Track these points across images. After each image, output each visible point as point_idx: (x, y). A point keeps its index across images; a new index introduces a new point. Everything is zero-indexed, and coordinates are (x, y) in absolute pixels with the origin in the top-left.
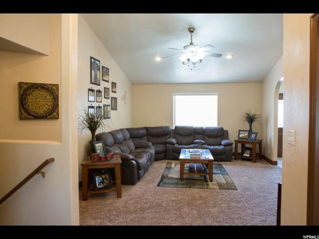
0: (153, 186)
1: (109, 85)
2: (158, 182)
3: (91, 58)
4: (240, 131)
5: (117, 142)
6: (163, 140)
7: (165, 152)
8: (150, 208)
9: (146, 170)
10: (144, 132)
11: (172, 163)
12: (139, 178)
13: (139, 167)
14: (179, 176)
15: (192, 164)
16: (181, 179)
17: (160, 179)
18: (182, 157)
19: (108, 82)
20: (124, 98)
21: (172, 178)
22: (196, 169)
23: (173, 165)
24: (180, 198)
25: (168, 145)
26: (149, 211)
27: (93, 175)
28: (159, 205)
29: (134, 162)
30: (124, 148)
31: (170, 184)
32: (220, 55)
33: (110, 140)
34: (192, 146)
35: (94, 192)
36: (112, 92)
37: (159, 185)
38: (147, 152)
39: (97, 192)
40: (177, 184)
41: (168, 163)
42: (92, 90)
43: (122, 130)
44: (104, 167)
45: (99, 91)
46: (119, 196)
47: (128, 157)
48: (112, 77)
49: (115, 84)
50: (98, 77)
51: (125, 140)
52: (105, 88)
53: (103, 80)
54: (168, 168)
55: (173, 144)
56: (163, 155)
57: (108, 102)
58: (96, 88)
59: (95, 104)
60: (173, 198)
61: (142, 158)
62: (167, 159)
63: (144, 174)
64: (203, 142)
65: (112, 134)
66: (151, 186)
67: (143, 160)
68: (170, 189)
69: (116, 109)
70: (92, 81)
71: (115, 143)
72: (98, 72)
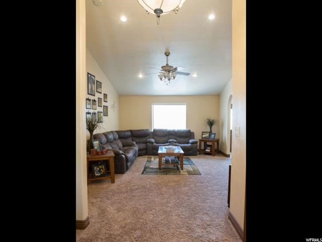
0: (138, 174)
1: (102, 96)
2: (142, 171)
3: (88, 73)
4: (203, 132)
5: (109, 142)
6: (144, 140)
7: (146, 149)
8: (137, 189)
9: (132, 162)
10: (129, 133)
11: (151, 158)
12: (127, 169)
13: (127, 159)
14: (158, 167)
15: (167, 157)
16: (160, 168)
17: (143, 169)
18: (160, 152)
19: (101, 93)
20: (113, 107)
21: (152, 168)
22: (170, 161)
23: (153, 159)
24: (159, 181)
25: (148, 144)
26: (137, 191)
27: (93, 166)
28: (144, 187)
29: (123, 156)
30: (115, 146)
31: (152, 172)
32: (188, 74)
33: (104, 139)
34: (167, 144)
35: (93, 179)
36: (104, 101)
37: (143, 173)
38: (132, 149)
39: (96, 179)
40: (156, 172)
41: (148, 158)
42: (89, 100)
43: (112, 132)
44: (101, 159)
45: (94, 101)
46: (113, 182)
47: (119, 152)
48: (104, 90)
49: (107, 95)
50: (93, 89)
51: (115, 139)
52: (99, 98)
53: (97, 92)
54: (149, 161)
55: (152, 143)
56: (144, 152)
57: (101, 109)
58: (92, 98)
59: (92, 111)
60: (154, 182)
61: (129, 153)
62: (148, 155)
63: (131, 165)
64: (175, 141)
65: (105, 135)
66: (137, 174)
67: (130, 155)
68: (151, 176)
69: (107, 116)
70: (89, 93)
71: (107, 142)
72: (94, 85)
